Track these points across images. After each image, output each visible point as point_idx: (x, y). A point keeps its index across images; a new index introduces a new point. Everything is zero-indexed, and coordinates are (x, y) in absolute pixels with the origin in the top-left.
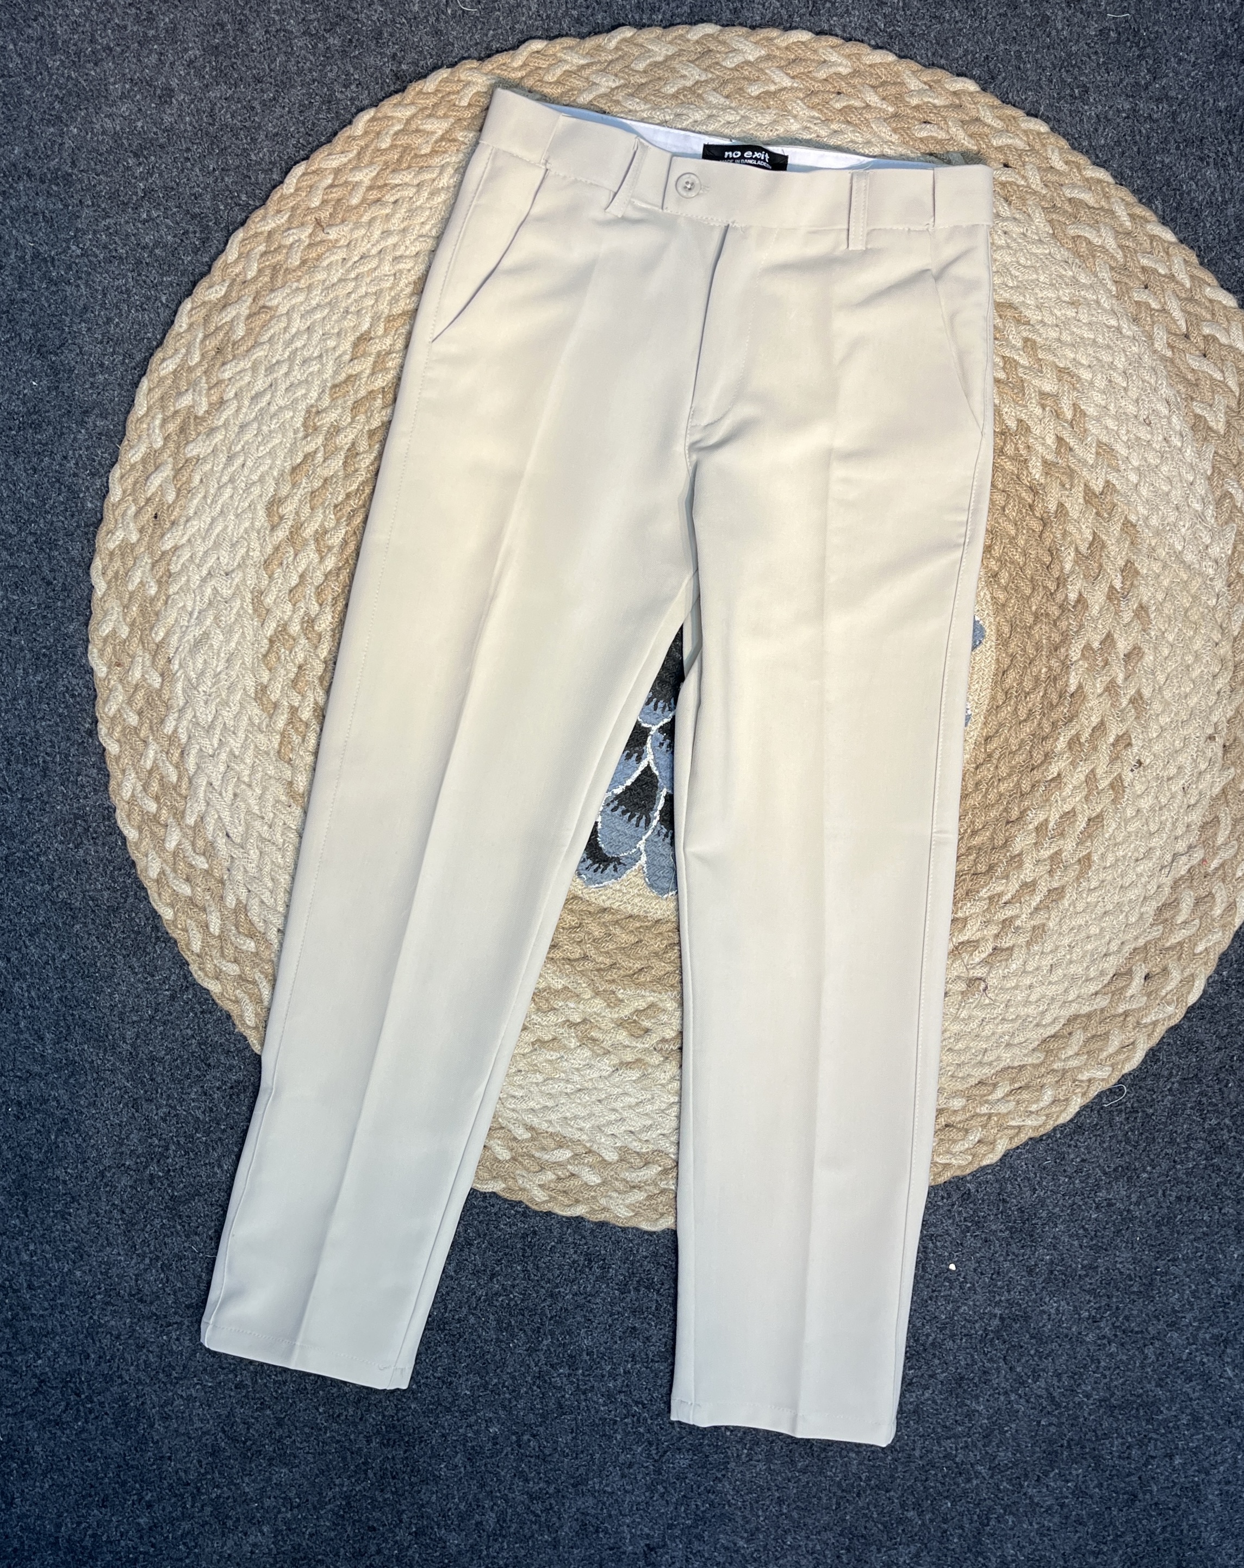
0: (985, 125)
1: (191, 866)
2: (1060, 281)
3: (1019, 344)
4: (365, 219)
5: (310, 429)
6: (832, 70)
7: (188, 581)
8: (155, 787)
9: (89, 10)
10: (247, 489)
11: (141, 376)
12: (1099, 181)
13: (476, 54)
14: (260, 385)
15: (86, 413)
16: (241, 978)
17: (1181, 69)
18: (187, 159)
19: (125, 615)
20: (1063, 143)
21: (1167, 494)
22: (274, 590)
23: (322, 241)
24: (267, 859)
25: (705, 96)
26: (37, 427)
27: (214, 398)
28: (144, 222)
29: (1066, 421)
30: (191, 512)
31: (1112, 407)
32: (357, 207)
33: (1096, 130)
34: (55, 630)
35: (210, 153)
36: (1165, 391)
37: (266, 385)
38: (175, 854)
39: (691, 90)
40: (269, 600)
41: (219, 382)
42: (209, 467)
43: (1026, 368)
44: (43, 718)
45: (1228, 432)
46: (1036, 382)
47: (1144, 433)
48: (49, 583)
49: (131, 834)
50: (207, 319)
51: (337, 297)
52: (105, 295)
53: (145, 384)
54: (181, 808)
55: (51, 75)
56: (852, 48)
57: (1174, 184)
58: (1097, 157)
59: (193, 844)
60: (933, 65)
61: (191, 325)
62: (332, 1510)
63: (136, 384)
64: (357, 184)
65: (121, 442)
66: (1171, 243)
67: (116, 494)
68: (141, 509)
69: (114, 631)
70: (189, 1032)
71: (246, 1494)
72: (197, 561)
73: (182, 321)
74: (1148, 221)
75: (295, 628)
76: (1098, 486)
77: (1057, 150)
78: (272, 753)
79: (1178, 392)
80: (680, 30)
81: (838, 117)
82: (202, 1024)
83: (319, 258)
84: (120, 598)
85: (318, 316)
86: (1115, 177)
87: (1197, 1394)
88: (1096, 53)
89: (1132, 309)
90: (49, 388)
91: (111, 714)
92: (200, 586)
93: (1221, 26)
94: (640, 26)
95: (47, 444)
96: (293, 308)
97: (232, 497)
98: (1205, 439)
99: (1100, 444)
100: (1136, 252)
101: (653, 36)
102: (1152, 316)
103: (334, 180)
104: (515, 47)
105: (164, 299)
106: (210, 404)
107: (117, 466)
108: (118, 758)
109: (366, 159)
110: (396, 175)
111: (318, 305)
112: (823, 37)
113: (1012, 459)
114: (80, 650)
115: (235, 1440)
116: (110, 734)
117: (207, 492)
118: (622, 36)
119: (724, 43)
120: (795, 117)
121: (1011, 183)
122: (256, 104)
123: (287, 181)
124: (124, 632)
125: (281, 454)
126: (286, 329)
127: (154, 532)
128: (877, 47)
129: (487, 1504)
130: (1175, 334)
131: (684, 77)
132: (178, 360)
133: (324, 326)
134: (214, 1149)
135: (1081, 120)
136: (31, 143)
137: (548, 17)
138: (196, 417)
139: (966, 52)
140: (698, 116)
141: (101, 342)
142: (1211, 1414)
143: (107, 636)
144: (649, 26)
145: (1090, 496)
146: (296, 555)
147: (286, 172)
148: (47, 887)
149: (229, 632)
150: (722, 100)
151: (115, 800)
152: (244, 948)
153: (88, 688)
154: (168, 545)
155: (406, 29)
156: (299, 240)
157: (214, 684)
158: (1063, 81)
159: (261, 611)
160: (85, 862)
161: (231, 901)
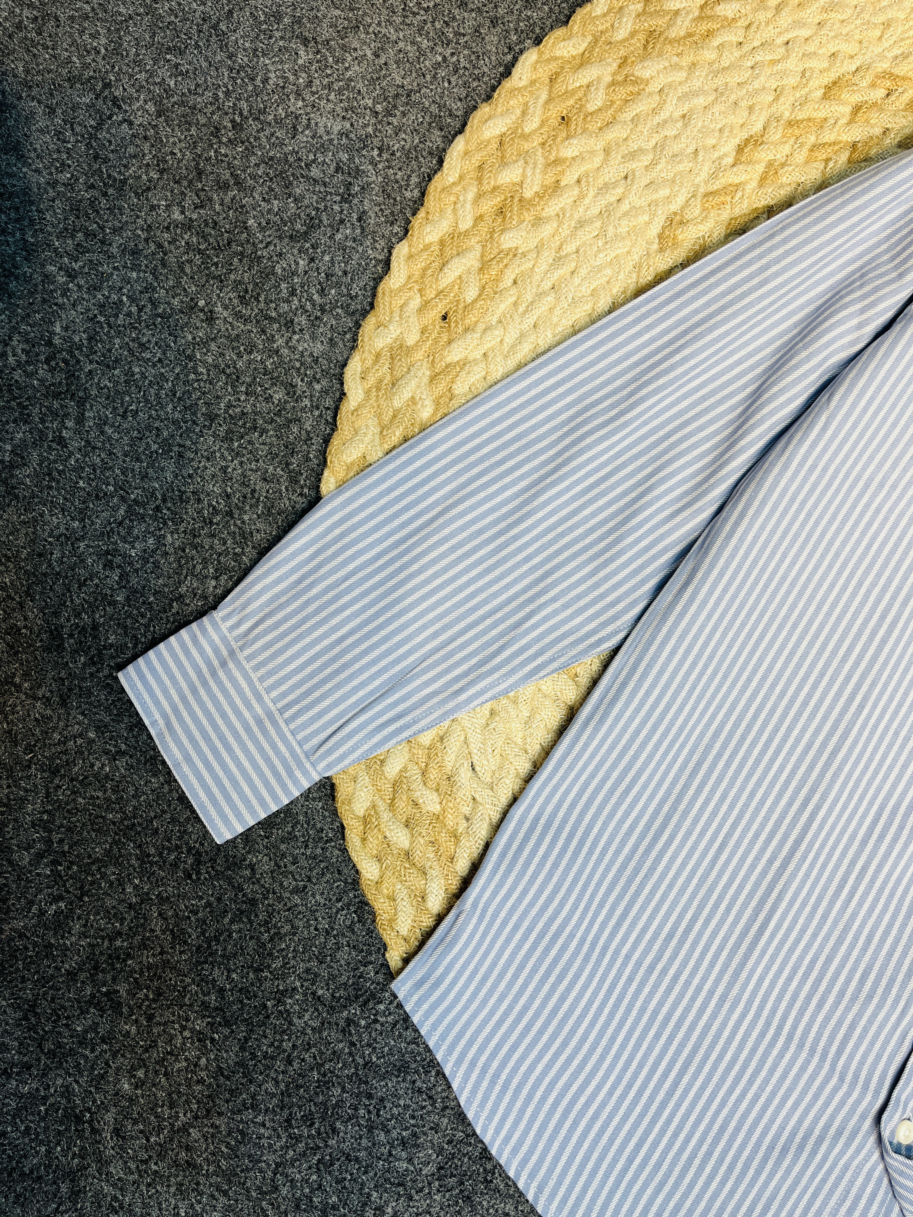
1: (417, 805)
11: (456, 135)
14: (612, 173)
27: (550, 179)
30: (495, 319)
37: (620, 175)
41: (557, 162)
42: (528, 265)
50: (555, 79)
51: (725, 86)
59: (425, 774)
63: (449, 141)
68: (427, 302)
83: (708, 34)
84: (380, 415)
96: (667, 87)
106: (543, 186)
107: (406, 242)
111: (702, 89)
114: (312, 474)
117: (519, 298)
125: (626, 267)
127: (438, 337)
132: (509, 122)
133: (704, 116)
138: (522, 199)
143: (352, 462)
154: (456, 355)
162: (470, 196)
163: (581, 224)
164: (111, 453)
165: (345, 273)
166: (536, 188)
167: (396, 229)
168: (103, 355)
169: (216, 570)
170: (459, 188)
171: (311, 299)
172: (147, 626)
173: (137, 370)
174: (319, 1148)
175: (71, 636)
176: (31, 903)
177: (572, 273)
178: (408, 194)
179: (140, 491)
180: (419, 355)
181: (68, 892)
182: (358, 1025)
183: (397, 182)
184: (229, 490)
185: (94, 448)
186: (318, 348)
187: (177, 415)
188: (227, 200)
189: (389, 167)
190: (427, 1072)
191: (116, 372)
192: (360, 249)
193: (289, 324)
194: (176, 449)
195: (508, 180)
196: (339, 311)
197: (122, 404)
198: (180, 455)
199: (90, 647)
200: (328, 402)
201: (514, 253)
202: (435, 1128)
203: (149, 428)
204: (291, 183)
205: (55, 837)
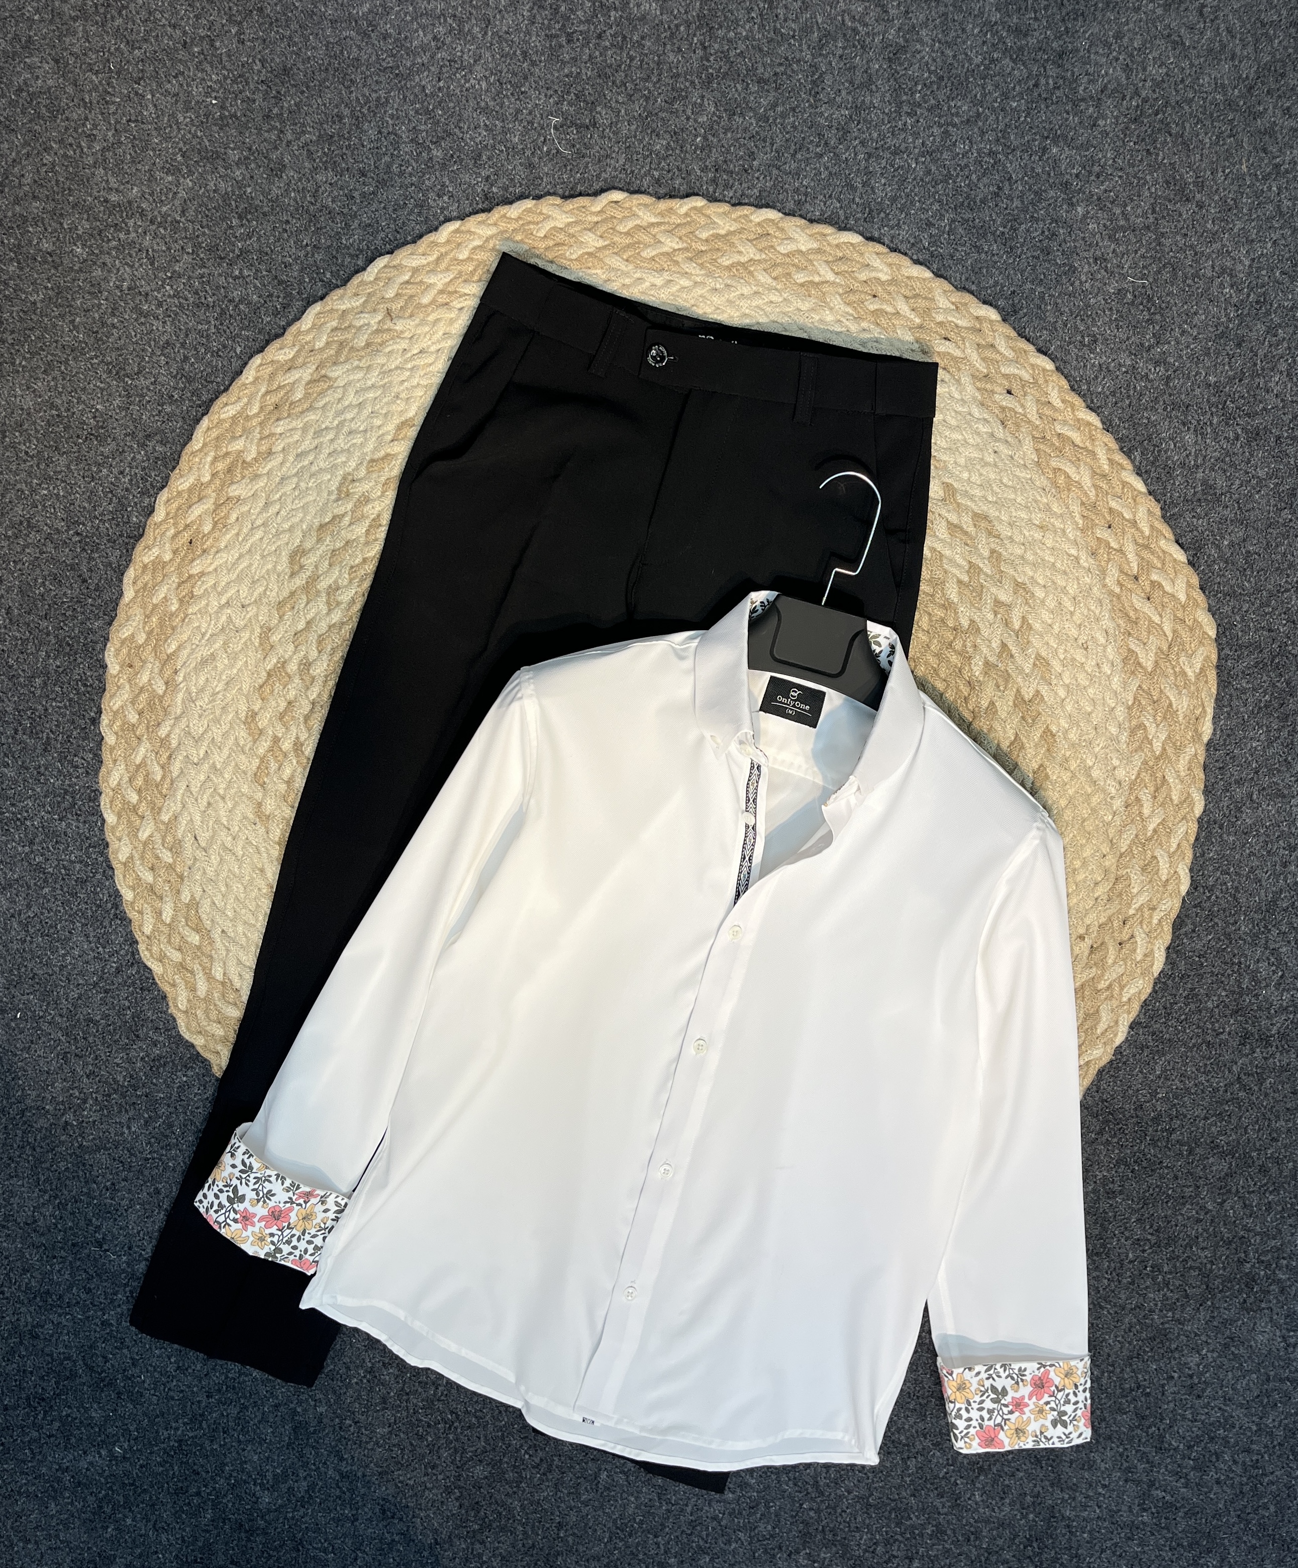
0: (998, 352)
1: (158, 858)
2: (1035, 505)
3: (986, 554)
4: (431, 318)
5: (343, 494)
6: (873, 274)
7: (207, 605)
8: (139, 781)
9: (225, 78)
10: (278, 534)
11: (203, 415)
12: (1089, 424)
13: (560, 192)
14: (307, 445)
15: (148, 437)
16: (182, 966)
17: (1183, 339)
18: (285, 231)
19: (145, 623)
20: (1064, 383)
21: (1089, 714)
22: (282, 629)
23: (389, 330)
24: (225, 867)
25: (756, 274)
26: (102, 440)
27: (264, 448)
28: (235, 278)
29: (1013, 631)
30: (223, 545)
31: (1056, 628)
32: (426, 306)
33: (1097, 377)
34: (82, 623)
35: (306, 230)
36: (1106, 623)
37: (312, 447)
38: (145, 844)
39: (743, 265)
40: (275, 638)
41: (272, 435)
42: (247, 508)
43: (987, 575)
44: (54, 699)
45: (1155, 670)
46: (994, 590)
47: (1079, 656)
48: (84, 581)
49: (110, 818)
50: (272, 376)
51: (390, 382)
52: (187, 335)
53: (205, 422)
54: (160, 805)
55: (179, 129)
56: (895, 258)
57: (1155, 441)
58: (1092, 402)
59: (164, 839)
60: (965, 289)
61: (257, 379)
62: (164, 1449)
63: (198, 421)
64: (429, 286)
65: (174, 468)
66: (1141, 492)
67: (160, 514)
68: (179, 532)
69: (133, 635)
70: (127, 1004)
71: (92, 1418)
72: (219, 589)
73: (249, 374)
74: (1123, 468)
75: (292, 667)
76: (1028, 694)
77: (1057, 388)
78: (249, 773)
79: (1118, 626)
80: (746, 210)
81: (869, 317)
82: (139, 999)
83: (382, 344)
84: (144, 606)
85: (371, 395)
86: (1103, 423)
87: (945, 1510)
88: (1111, 309)
89: (1094, 544)
90: (119, 407)
91: (115, 708)
92: (217, 612)
93: (1225, 309)
94: (712, 199)
95: (108, 457)
96: (349, 383)
97: (261, 539)
98: (1133, 673)
99: (1038, 657)
100: (1107, 493)
101: (721, 210)
102: (1109, 553)
103: (411, 277)
104: (597, 194)
105: (238, 350)
106: (259, 453)
107: (166, 490)
108: (112, 749)
109: (443, 266)
110: (467, 286)
111: (373, 386)
112: (871, 243)
113: (959, 653)
114: (99, 647)
115: (91, 1369)
116: (110, 726)
117: (240, 530)
118: (694, 204)
119: (782, 230)
120: (831, 309)
121: (1010, 409)
122: (356, 194)
123: (369, 269)
124: (141, 638)
125: (312, 510)
126: (340, 400)
127: (185, 556)
128: (917, 262)
129: (302, 1474)
130: (1126, 574)
131: (740, 252)
132: (239, 408)
133: (374, 405)
134: (126, 1111)
135: (1085, 366)
136: (149, 187)
137: (632, 172)
138: (244, 462)
139: (996, 283)
140: (746, 290)
141: (175, 377)
142: (954, 1531)
143: (126, 639)
144: (719, 201)
145: (1020, 701)
146: (308, 603)
147: (371, 260)
148: (27, 849)
149: (234, 657)
150: (770, 281)
151: (103, 786)
152: (189, 939)
153: (100, 682)
154: (196, 569)
155: (503, 156)
156: (368, 324)
157: (210, 702)
158: (1076, 327)
159: (266, 646)
160: (65, 834)
161: (186, 897)
162: (209, 459)
163: (284, 479)
166: (254, 455)
167: (161, 479)
170: (202, 453)
180: (171, 568)
195: (235, 449)
201: (237, 500)
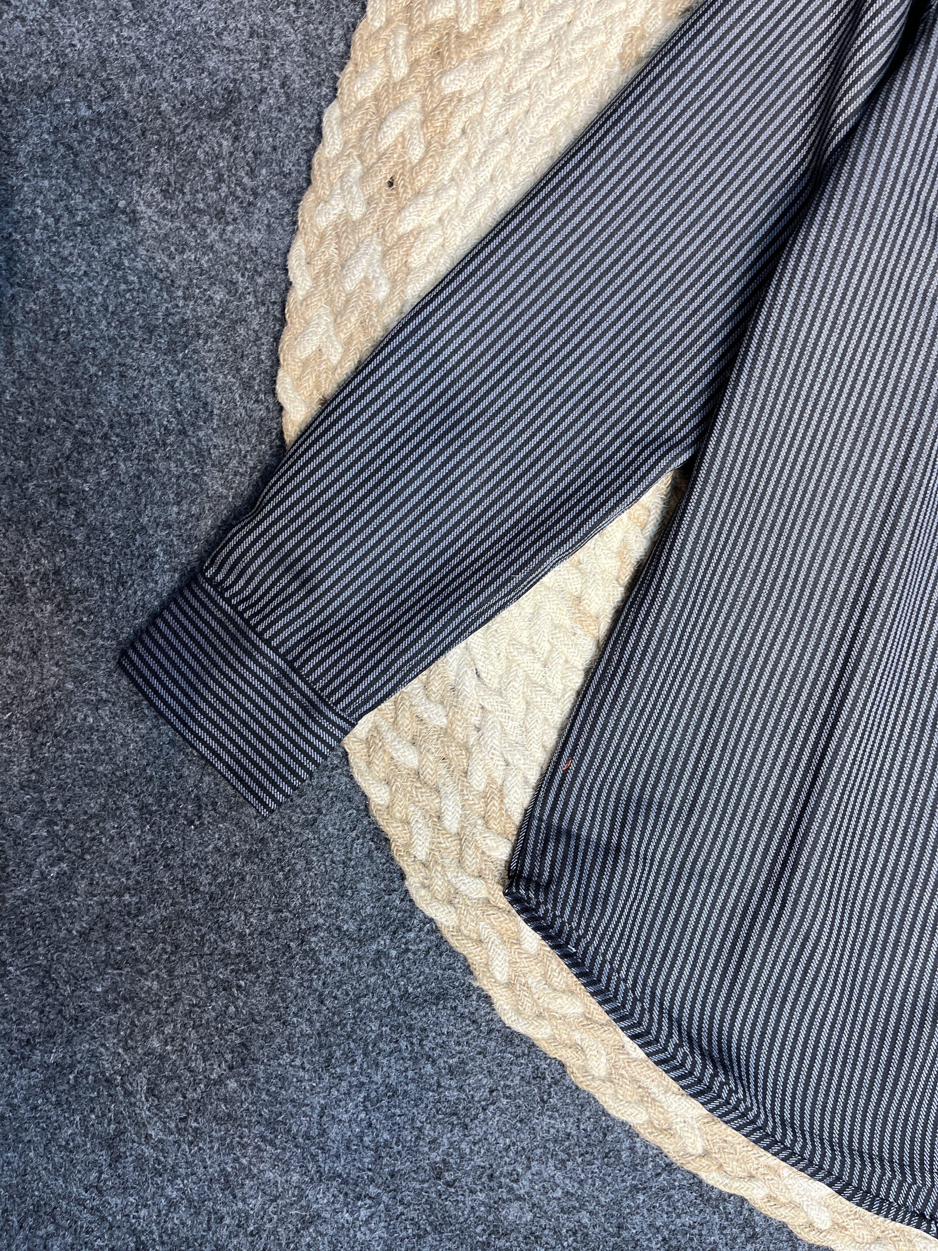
27: (488, 8)
30: (447, 177)
42: (476, 109)
67: (332, 144)
68: (369, 171)
69: (319, 351)
84: (331, 302)
106: (481, 17)
107: (336, 102)
117: (471, 148)
124: (335, 353)
127: (387, 205)
138: (460, 35)
154: (408, 225)
161: (479, 781)
162: (401, 40)
163: (530, 55)
164: (47, 382)
165: (274, 149)
166: (473, 20)
167: (325, 90)
168: (25, 276)
169: (177, 494)
170: (387, 32)
171: (239, 183)
172: (112, 564)
173: (62, 287)
174: (363, 1084)
175: (33, 583)
176: (30, 867)
177: (527, 112)
178: (333, 50)
179: (84, 420)
180: (368, 230)
181: (68, 852)
182: (387, 956)
183: (319, 37)
184: (179, 406)
185: (29, 379)
186: (256, 237)
187: (112, 332)
188: (136, 86)
189: (308, 23)
190: (467, 997)
191: (40, 293)
192: (287, 119)
193: (220, 214)
194: (116, 369)
195: (440, 15)
196: (273, 192)
197: (52, 327)
198: (122, 375)
199: (54, 595)
200: (274, 296)
201: (457, 98)
202: (483, 1052)
203: (83, 349)
204: (203, 57)
205: (47, 797)
